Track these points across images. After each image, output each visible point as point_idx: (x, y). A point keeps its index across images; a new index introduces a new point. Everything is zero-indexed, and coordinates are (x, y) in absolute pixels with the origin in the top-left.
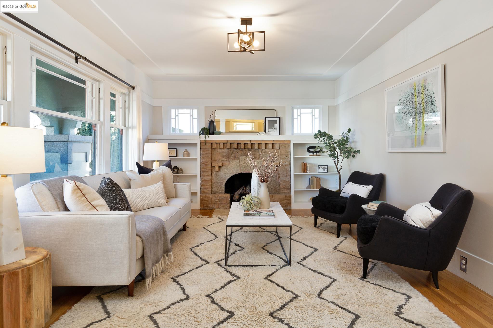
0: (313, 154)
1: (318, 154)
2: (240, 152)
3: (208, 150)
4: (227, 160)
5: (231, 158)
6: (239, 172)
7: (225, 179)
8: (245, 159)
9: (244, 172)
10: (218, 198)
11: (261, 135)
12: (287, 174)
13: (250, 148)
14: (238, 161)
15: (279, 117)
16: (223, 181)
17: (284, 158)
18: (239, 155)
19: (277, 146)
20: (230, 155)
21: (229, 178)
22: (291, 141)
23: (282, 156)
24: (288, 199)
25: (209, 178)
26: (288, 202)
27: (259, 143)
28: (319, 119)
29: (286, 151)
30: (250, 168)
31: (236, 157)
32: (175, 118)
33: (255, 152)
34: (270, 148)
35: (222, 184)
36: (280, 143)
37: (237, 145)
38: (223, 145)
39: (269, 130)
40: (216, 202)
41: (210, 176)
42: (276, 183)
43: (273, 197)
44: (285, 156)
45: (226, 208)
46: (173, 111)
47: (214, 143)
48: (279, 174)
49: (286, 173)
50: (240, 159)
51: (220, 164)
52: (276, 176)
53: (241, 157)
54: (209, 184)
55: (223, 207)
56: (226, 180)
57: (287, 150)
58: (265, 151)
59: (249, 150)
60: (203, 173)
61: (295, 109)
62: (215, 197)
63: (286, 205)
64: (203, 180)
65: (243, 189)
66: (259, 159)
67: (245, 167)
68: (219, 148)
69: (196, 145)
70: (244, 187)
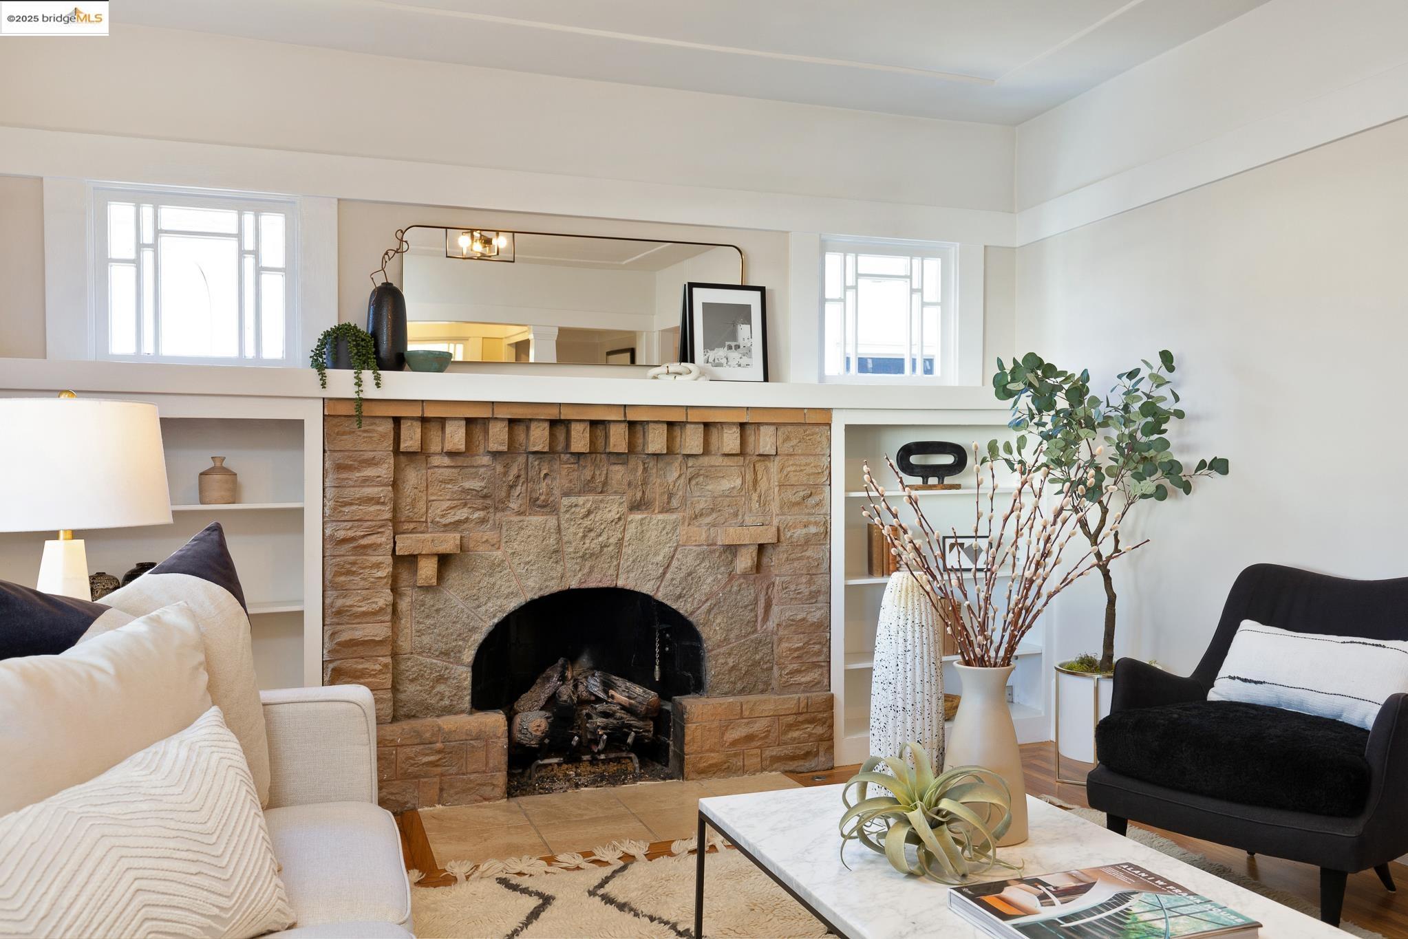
0: (925, 482)
1: (948, 480)
2: (563, 475)
3: (371, 463)
4: (483, 521)
5: (512, 505)
6: (554, 587)
7: (473, 630)
8: (589, 513)
9: (584, 586)
10: (439, 745)
11: (678, 377)
12: (813, 588)
13: (622, 447)
14: (552, 521)
15: (762, 290)
16: (463, 639)
17: (798, 504)
18: (557, 492)
19: (765, 441)
20: (505, 488)
21: (496, 620)
22: (835, 414)
23: (790, 495)
24: (820, 716)
25: (379, 630)
26: (820, 730)
27: (670, 424)
28: (939, 307)
29: (807, 464)
30: (615, 563)
31: (538, 499)
32: (137, 262)
33: (645, 470)
34: (726, 450)
35: (459, 662)
36: (777, 425)
37: (547, 433)
38: (463, 430)
39: (712, 355)
40: (425, 768)
41: (388, 618)
42: (753, 637)
43: (746, 713)
44: (802, 494)
45: (486, 799)
46: (120, 216)
47: (412, 418)
48: (768, 588)
49: (810, 582)
50: (563, 509)
51: (448, 544)
52: (756, 600)
53: (566, 501)
54: (378, 667)
55: (464, 791)
56: (479, 637)
57: (811, 459)
58: (701, 468)
59: (612, 459)
60: (339, 603)
61: (831, 251)
62: (418, 741)
63: (807, 749)
64: (339, 644)
65: (563, 679)
66: (666, 509)
67: (592, 555)
68: (439, 449)
69: (295, 427)
70: (564, 668)
